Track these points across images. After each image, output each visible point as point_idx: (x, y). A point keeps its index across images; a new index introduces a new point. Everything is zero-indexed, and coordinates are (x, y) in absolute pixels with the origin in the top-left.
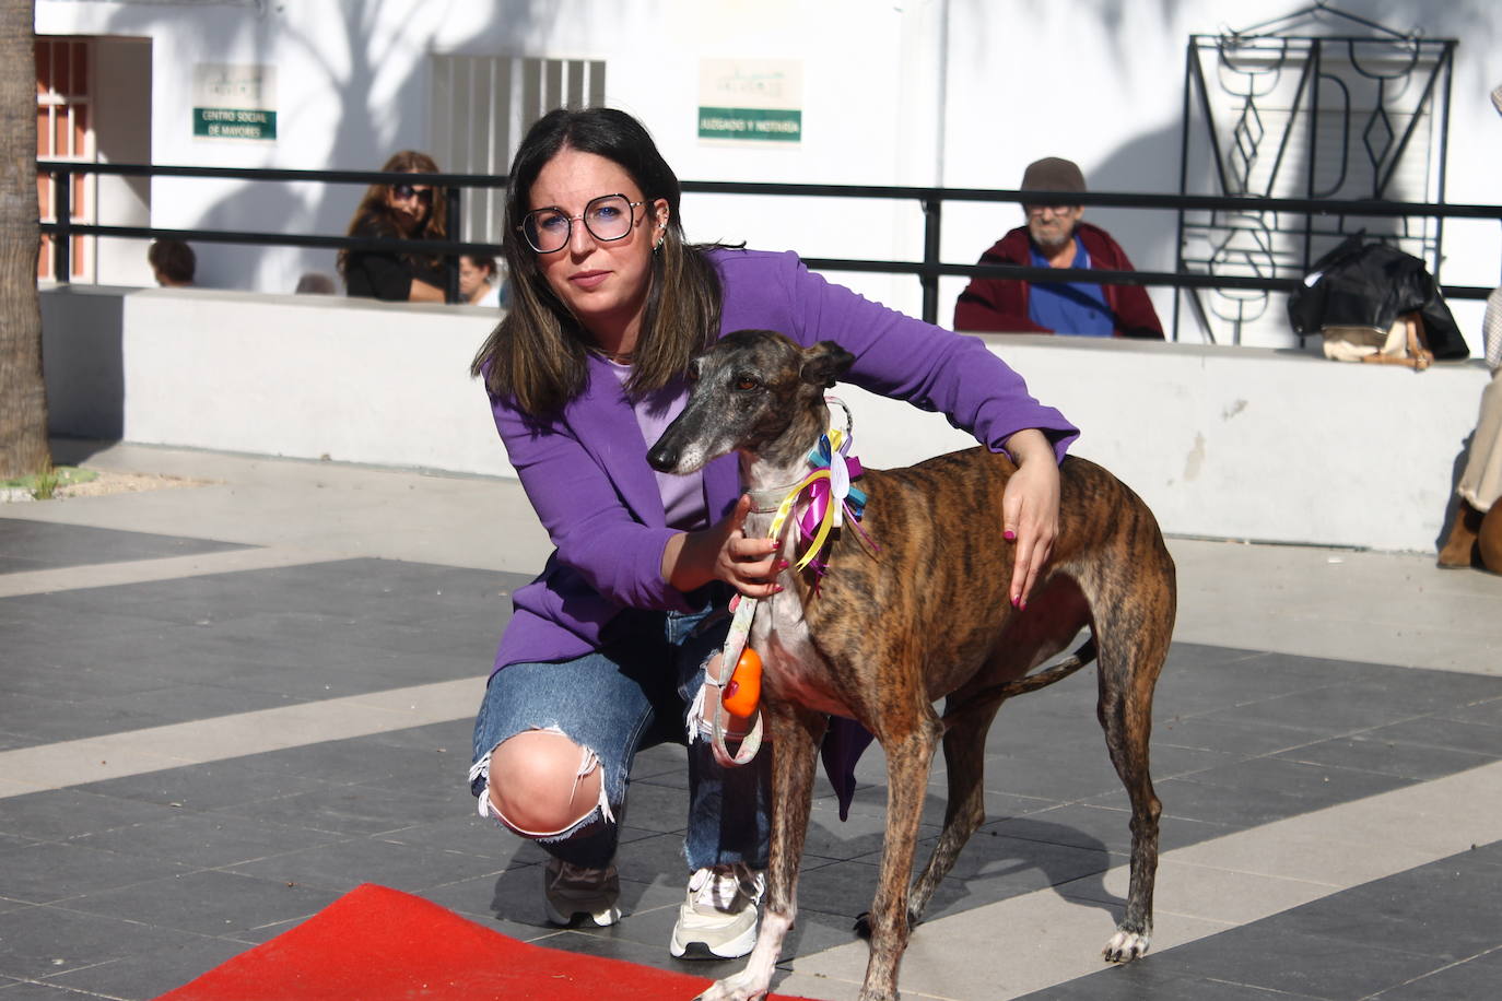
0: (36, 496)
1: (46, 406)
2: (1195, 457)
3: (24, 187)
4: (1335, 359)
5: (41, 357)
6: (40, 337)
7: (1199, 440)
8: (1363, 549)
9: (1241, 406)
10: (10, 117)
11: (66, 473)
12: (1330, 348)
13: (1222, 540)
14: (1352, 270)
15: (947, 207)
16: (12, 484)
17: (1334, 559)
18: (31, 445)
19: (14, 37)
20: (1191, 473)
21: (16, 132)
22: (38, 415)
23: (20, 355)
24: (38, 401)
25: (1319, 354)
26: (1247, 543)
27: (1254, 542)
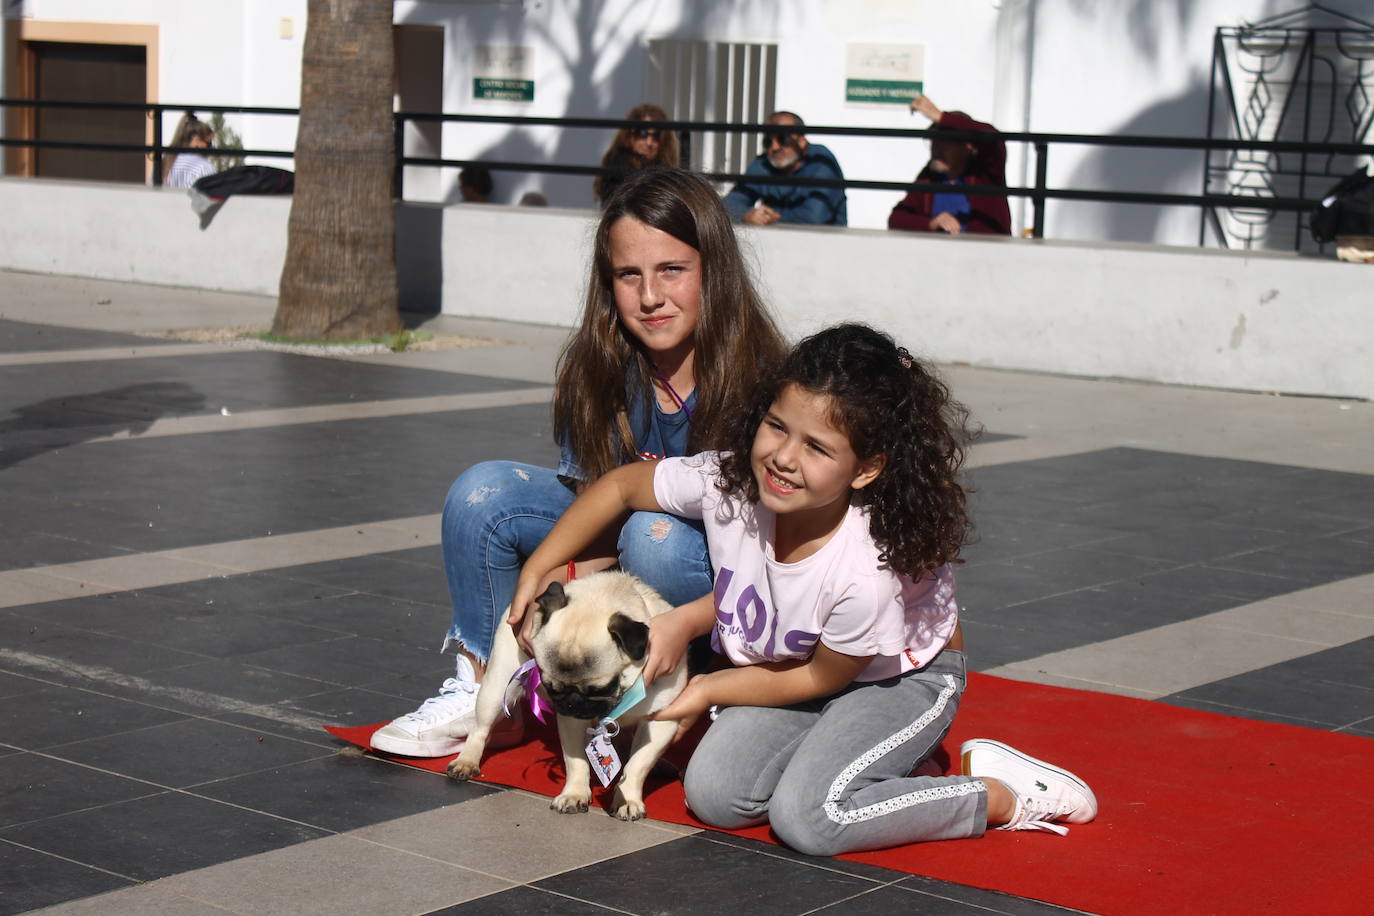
0: (394, 349)
1: (399, 285)
2: (1239, 333)
3: (384, 126)
4: (1345, 260)
5: (394, 250)
6: (394, 237)
7: (1242, 319)
8: (1364, 400)
9: (1274, 294)
10: (376, 76)
11: (412, 334)
12: (1341, 252)
13: (1259, 393)
14: (1359, 195)
15: (1053, 148)
16: (376, 341)
17: (1344, 407)
18: (386, 314)
19: (379, 18)
20: (1235, 343)
21: (380, 87)
22: (392, 292)
23: (381, 249)
24: (392, 282)
25: (1334, 257)
26: (1277, 395)
27: (1284, 394)
